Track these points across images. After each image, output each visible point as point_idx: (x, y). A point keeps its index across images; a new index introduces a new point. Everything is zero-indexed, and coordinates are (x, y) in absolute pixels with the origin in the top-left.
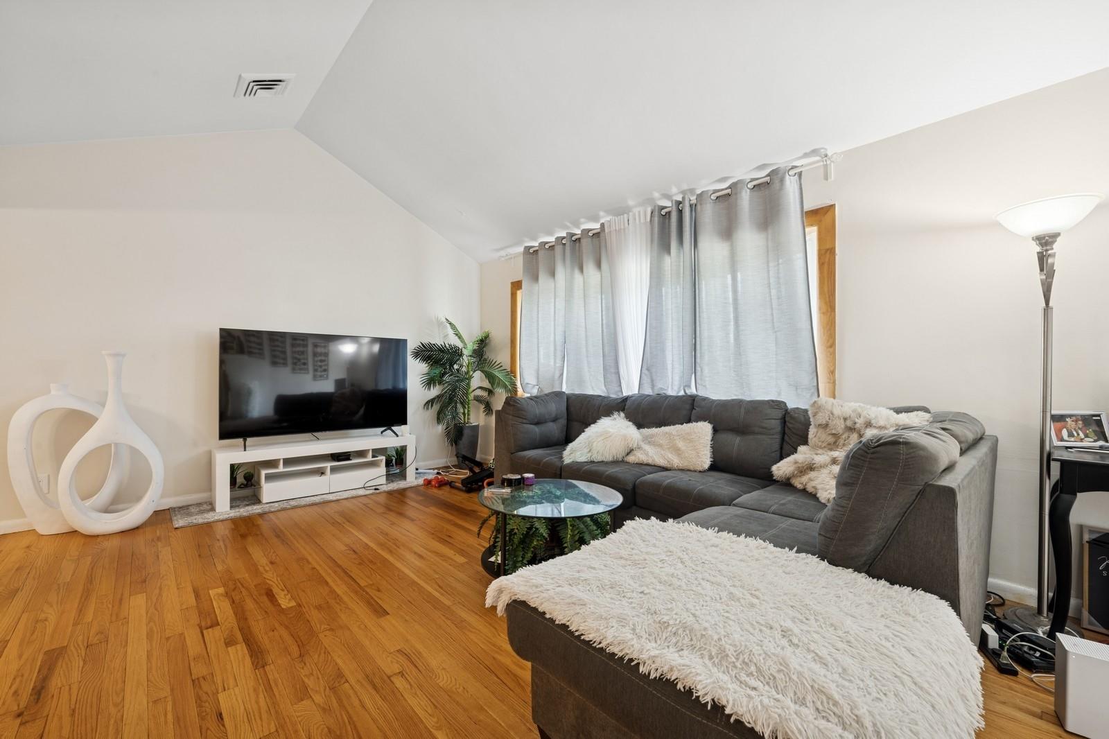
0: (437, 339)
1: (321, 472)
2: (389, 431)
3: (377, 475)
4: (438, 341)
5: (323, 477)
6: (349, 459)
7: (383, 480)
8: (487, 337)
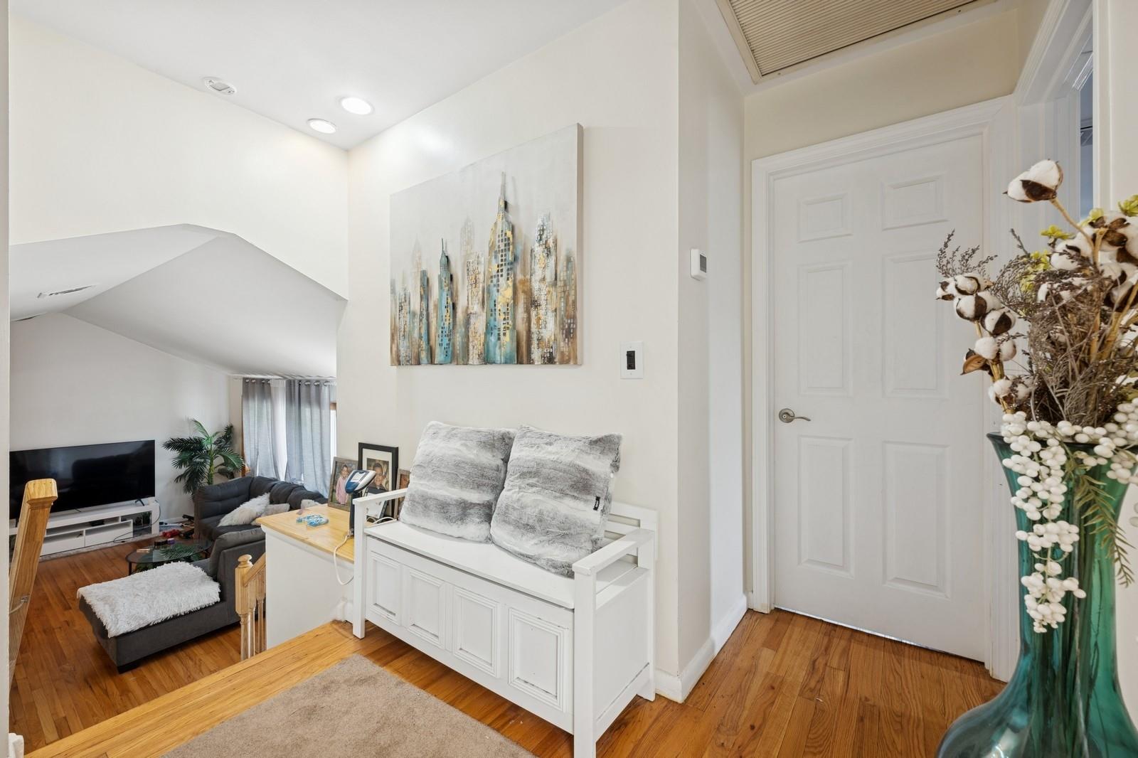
0: (187, 434)
1: (80, 534)
2: (139, 502)
3: (126, 533)
4: (186, 436)
5: (80, 538)
6: (103, 524)
7: (131, 535)
8: (232, 427)
